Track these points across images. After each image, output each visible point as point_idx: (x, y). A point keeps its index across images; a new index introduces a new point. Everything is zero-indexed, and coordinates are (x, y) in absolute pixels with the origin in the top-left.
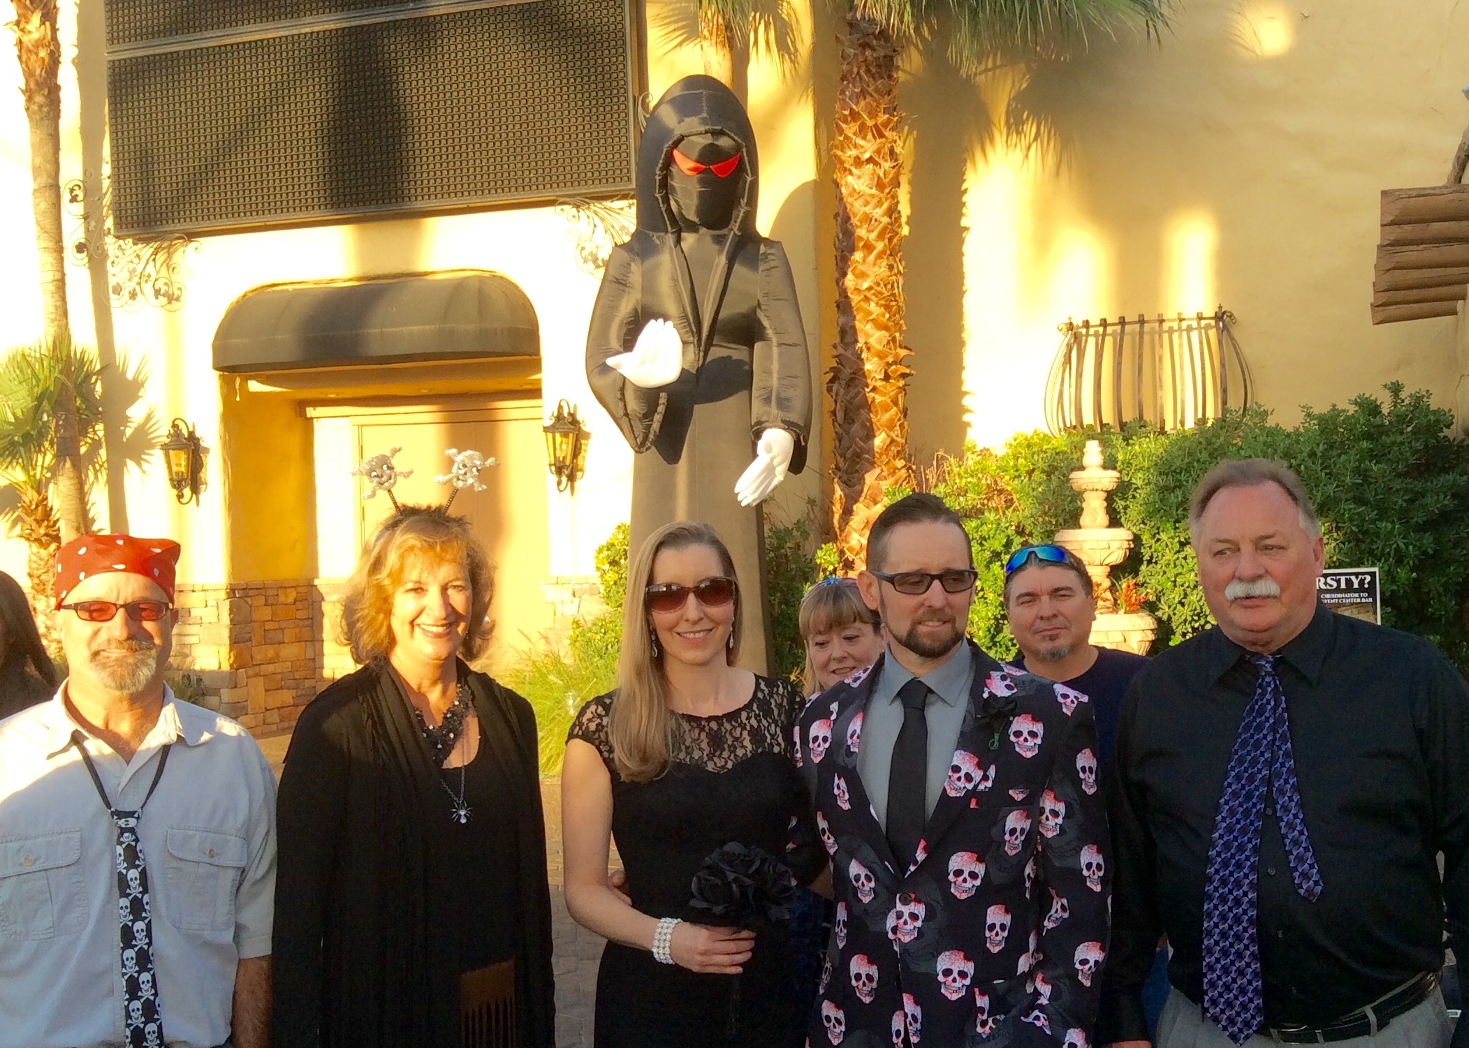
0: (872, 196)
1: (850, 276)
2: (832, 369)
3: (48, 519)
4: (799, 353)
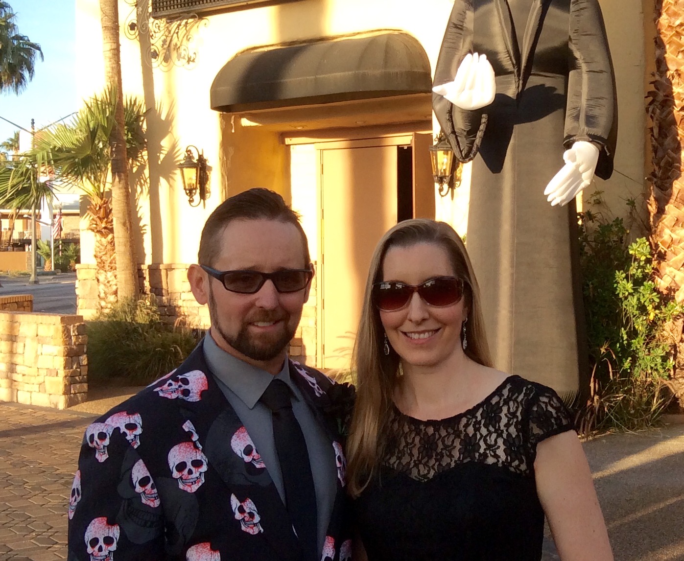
1: (664, 16)
2: (651, 93)
3: (107, 217)
4: (605, 77)
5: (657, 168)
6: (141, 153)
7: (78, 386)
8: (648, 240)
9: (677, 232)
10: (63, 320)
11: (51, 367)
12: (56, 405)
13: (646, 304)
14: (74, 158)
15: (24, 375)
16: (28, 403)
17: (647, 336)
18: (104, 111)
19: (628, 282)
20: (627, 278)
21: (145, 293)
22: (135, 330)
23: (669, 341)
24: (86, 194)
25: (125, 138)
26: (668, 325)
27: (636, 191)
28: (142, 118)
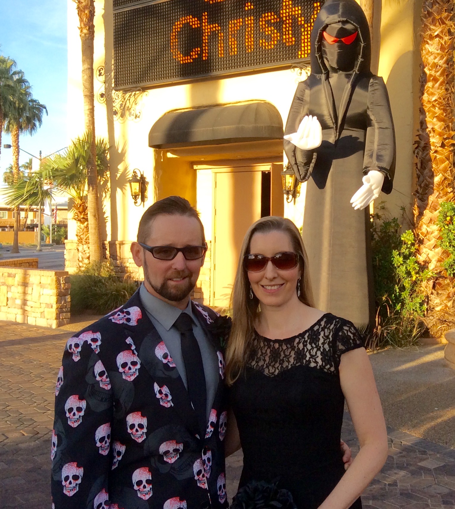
0: (438, 54)
1: (426, 95)
2: (416, 142)
3: (85, 212)
4: (389, 132)
5: (419, 188)
6: (106, 173)
7: (64, 314)
8: (413, 232)
9: (431, 227)
10: (56, 274)
11: (48, 303)
12: (51, 326)
13: (411, 271)
14: (65, 175)
15: (31, 307)
16: (34, 324)
17: (411, 290)
18: (84, 147)
19: (400, 257)
20: (399, 254)
21: (106, 258)
22: (100, 281)
23: (424, 294)
24: (72, 197)
25: (96, 163)
26: (424, 283)
27: (407, 202)
28: (107, 152)
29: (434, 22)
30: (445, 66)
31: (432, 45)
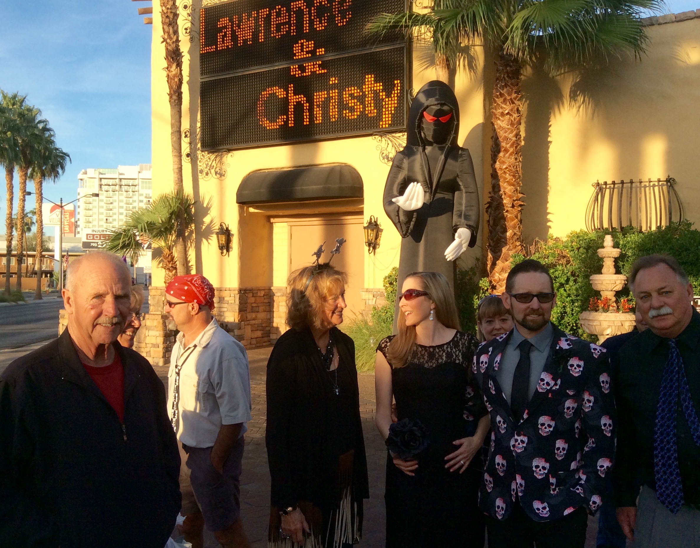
0: (508, 129)
1: (498, 163)
2: (488, 203)
4: (474, 195)
8: (487, 279)
10: (162, 317)
11: (154, 343)
28: (192, 206)
29: (505, 101)
30: (514, 139)
31: (503, 121)
